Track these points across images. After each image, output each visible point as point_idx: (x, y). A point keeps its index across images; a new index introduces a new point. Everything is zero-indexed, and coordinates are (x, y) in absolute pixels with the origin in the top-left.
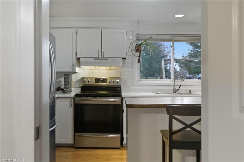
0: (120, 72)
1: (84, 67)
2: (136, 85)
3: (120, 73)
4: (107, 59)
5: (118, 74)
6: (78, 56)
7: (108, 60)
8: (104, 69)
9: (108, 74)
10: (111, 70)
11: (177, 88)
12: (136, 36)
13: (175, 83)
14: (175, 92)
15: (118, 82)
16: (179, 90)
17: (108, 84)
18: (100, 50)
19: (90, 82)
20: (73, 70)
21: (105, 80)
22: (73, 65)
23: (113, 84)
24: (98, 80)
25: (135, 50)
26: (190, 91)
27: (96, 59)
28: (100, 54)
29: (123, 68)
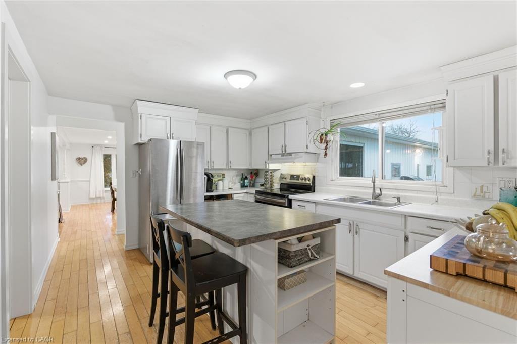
2: (331, 185)
3: (315, 169)
4: (290, 154)
5: (313, 171)
6: (270, 153)
9: (304, 170)
10: (306, 166)
11: (378, 192)
12: (331, 123)
13: (374, 185)
14: (376, 199)
15: (309, 180)
16: (380, 195)
17: (300, 181)
18: (284, 146)
19: (286, 178)
20: (266, 167)
21: (298, 177)
22: (265, 162)
23: (304, 182)
24: (292, 177)
25: (319, 141)
26: (399, 199)
27: (283, 155)
28: (284, 150)
29: (318, 163)
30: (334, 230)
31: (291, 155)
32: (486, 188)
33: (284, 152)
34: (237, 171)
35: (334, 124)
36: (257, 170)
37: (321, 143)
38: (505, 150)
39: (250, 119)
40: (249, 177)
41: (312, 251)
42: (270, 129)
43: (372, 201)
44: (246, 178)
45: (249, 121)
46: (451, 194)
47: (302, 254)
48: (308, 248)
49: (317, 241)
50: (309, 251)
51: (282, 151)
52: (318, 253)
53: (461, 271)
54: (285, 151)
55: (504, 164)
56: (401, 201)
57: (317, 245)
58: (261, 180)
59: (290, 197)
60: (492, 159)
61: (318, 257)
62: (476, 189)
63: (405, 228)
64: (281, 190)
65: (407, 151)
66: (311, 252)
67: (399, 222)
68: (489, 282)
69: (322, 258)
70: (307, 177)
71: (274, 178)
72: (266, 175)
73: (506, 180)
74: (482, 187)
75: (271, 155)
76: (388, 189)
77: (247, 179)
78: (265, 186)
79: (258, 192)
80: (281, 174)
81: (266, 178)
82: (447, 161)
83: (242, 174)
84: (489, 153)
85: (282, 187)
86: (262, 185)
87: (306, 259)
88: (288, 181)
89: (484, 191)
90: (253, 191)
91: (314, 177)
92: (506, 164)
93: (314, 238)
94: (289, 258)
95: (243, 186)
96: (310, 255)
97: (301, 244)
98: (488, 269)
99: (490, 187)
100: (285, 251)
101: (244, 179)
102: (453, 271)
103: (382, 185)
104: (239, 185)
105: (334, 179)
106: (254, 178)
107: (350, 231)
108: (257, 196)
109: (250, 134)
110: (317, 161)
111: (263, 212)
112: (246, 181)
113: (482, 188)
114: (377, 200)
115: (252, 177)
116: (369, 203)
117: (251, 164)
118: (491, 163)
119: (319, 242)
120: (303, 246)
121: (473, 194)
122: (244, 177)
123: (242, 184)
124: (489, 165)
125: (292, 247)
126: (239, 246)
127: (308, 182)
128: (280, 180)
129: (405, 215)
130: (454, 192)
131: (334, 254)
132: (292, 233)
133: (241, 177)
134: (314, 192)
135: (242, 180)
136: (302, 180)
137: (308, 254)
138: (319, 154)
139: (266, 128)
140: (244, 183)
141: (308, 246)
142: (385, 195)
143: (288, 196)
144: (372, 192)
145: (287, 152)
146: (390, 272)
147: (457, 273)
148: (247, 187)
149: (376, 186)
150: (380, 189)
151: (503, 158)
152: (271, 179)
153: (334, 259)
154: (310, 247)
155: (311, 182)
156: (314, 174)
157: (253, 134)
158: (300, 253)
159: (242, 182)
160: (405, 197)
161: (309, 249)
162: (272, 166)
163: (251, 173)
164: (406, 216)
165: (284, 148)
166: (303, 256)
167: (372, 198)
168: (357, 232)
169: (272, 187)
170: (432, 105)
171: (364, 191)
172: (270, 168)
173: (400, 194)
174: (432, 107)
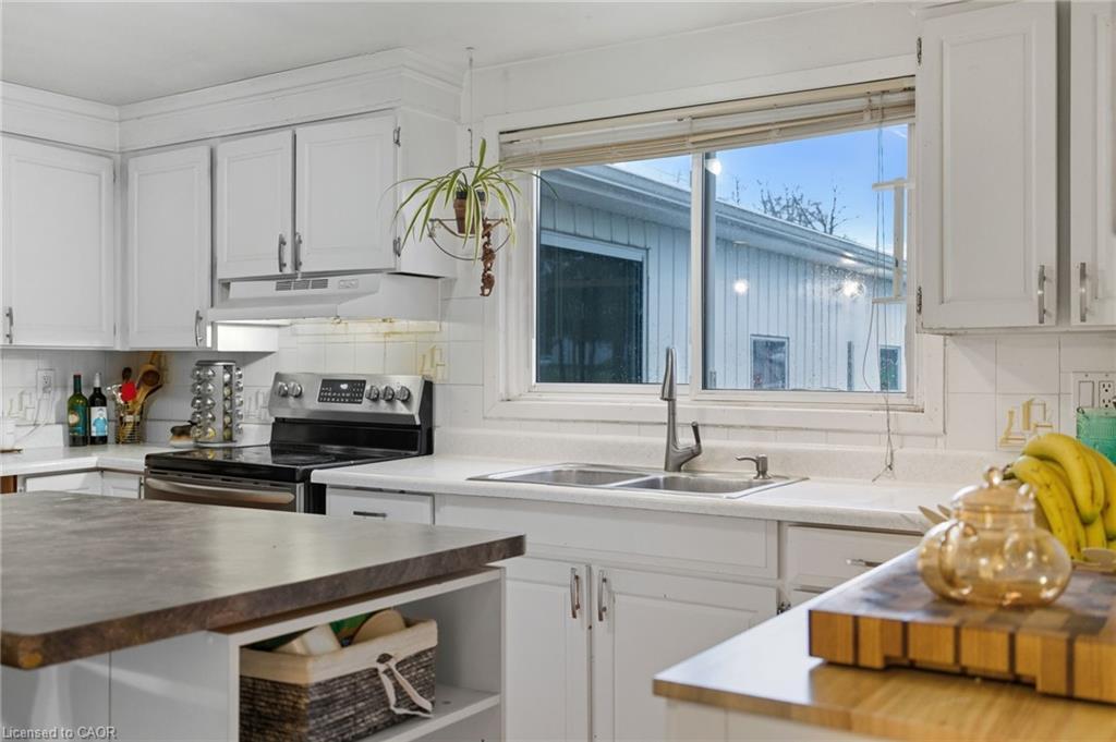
0: (432, 346)
1: (297, 326)
2: (501, 419)
3: (433, 350)
4: (319, 279)
5: (424, 356)
6: (221, 274)
7: (325, 286)
8: (369, 330)
9: (385, 354)
10: (393, 338)
11: (686, 440)
12: (501, 144)
13: (672, 412)
14: (678, 468)
15: (407, 402)
16: (695, 453)
17: (364, 407)
18: (289, 240)
19: (299, 396)
20: (198, 341)
21: (356, 388)
22: (199, 318)
23: (383, 407)
24: (330, 387)
25: (454, 226)
26: (761, 466)
27: (284, 281)
28: (288, 259)
29: (445, 324)
30: (497, 585)
31: (324, 285)
32: (1041, 408)
33: (288, 270)
34: (42, 364)
35: (516, 150)
36: (157, 356)
37: (462, 229)
38: (1088, 271)
39: (120, 103)
40: (113, 391)
41: (403, 680)
42: (220, 158)
43: (665, 479)
44: (98, 399)
45: (115, 112)
46: (936, 436)
47: (356, 696)
48: (382, 668)
49: (425, 637)
50: (386, 681)
51: (282, 265)
52: (426, 689)
53: (896, 652)
54: (297, 264)
55: (1083, 319)
56: (769, 473)
57: (424, 653)
58: (174, 408)
59: (317, 476)
60: (1051, 305)
61: (426, 704)
62: (1011, 413)
63: (780, 574)
64: (277, 447)
65: (809, 286)
66: (398, 688)
67: (759, 547)
68: (973, 677)
69: (446, 712)
70: (396, 389)
71: (240, 397)
72: (203, 381)
73: (1096, 378)
74: (1028, 406)
75: (226, 285)
76: (724, 426)
77: (104, 404)
78: (196, 432)
79: (157, 465)
80: (278, 377)
81: (202, 396)
82: (919, 311)
83: (77, 378)
84: (1042, 278)
85: (282, 437)
86: (180, 432)
87: (374, 718)
88: (312, 405)
89: (1034, 421)
90: (135, 458)
91: (428, 387)
92: (1090, 321)
93: (409, 624)
94: (295, 717)
95: (81, 439)
96: (393, 700)
97: (349, 651)
98: (967, 628)
99: (1052, 404)
100: (278, 688)
101: (84, 400)
102: (872, 656)
103: (702, 412)
104: (57, 435)
105: (514, 392)
106: (141, 396)
107: (576, 607)
108: (152, 481)
109: (120, 177)
110: (442, 314)
111: (175, 531)
112: (98, 414)
113: (1029, 409)
114: (683, 475)
115: (128, 393)
116: (653, 485)
117: (123, 327)
118: (1050, 316)
119: (433, 642)
120: (360, 658)
121: (1002, 436)
122: (87, 393)
123: (72, 428)
124: (1041, 321)
125: (310, 664)
126: (43, 664)
127: (401, 409)
128: (271, 407)
129: (779, 522)
130: (944, 431)
131: (494, 689)
132: (309, 602)
133: (70, 393)
134: (429, 451)
135: (72, 409)
136: (375, 400)
137: (383, 694)
138: (451, 282)
139: (203, 153)
140: (86, 421)
141: (384, 658)
142: (713, 450)
143: (306, 476)
144: (664, 441)
145: (304, 269)
146: (670, 684)
147: (887, 658)
148: (103, 440)
149: (679, 419)
150: (696, 429)
151: (1082, 298)
152: (229, 398)
153: (495, 714)
154: (392, 664)
155: (414, 410)
156: (429, 372)
157: (134, 176)
158: (343, 692)
159: (74, 419)
160: (787, 458)
161: (389, 672)
162: (231, 339)
163: (127, 373)
164: (781, 525)
165: (288, 250)
166: (360, 705)
167: (666, 469)
168: (602, 610)
169: (230, 439)
170: (877, 94)
171: (636, 439)
172: (221, 348)
173: (767, 446)
174: (876, 101)
